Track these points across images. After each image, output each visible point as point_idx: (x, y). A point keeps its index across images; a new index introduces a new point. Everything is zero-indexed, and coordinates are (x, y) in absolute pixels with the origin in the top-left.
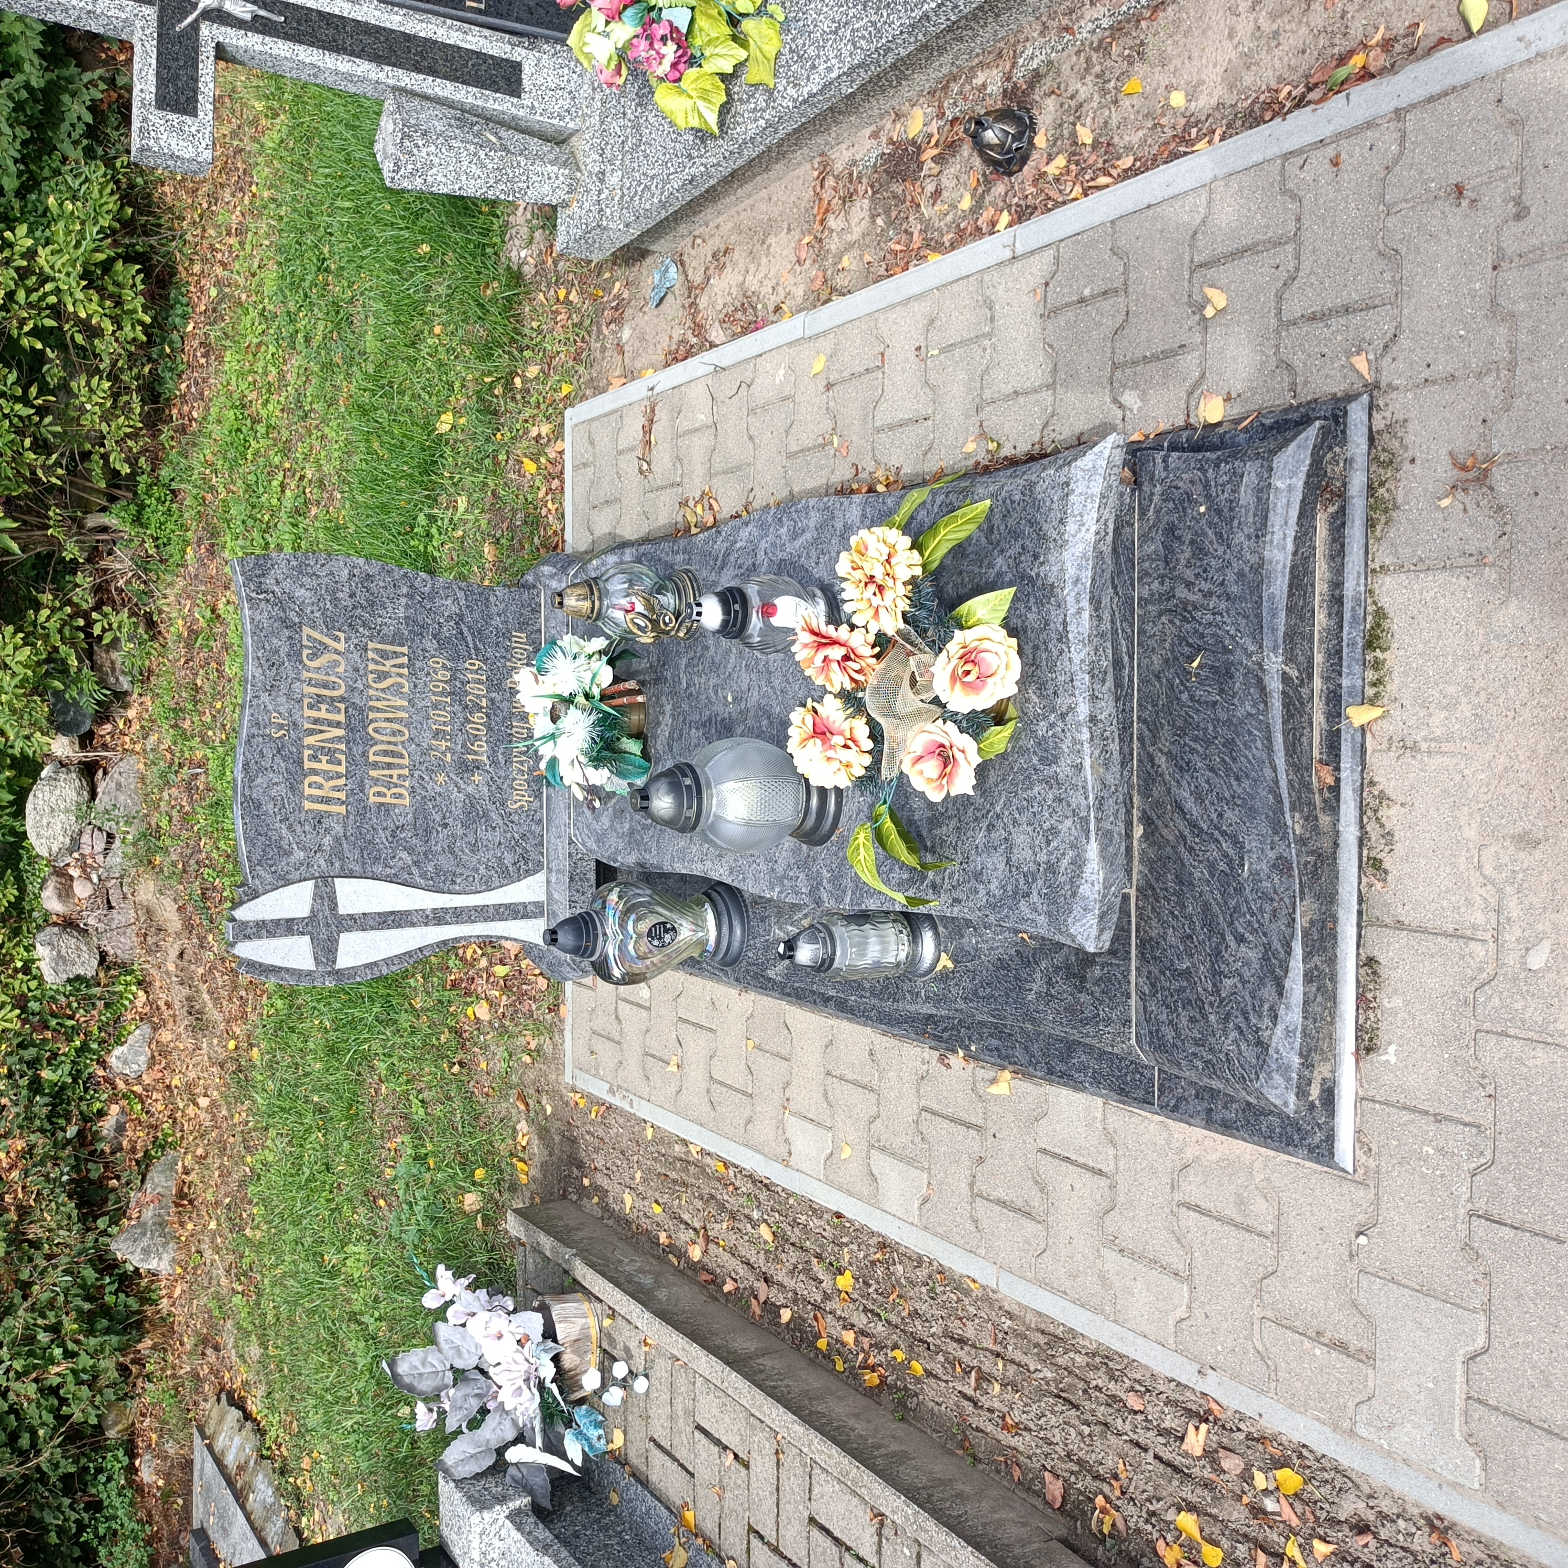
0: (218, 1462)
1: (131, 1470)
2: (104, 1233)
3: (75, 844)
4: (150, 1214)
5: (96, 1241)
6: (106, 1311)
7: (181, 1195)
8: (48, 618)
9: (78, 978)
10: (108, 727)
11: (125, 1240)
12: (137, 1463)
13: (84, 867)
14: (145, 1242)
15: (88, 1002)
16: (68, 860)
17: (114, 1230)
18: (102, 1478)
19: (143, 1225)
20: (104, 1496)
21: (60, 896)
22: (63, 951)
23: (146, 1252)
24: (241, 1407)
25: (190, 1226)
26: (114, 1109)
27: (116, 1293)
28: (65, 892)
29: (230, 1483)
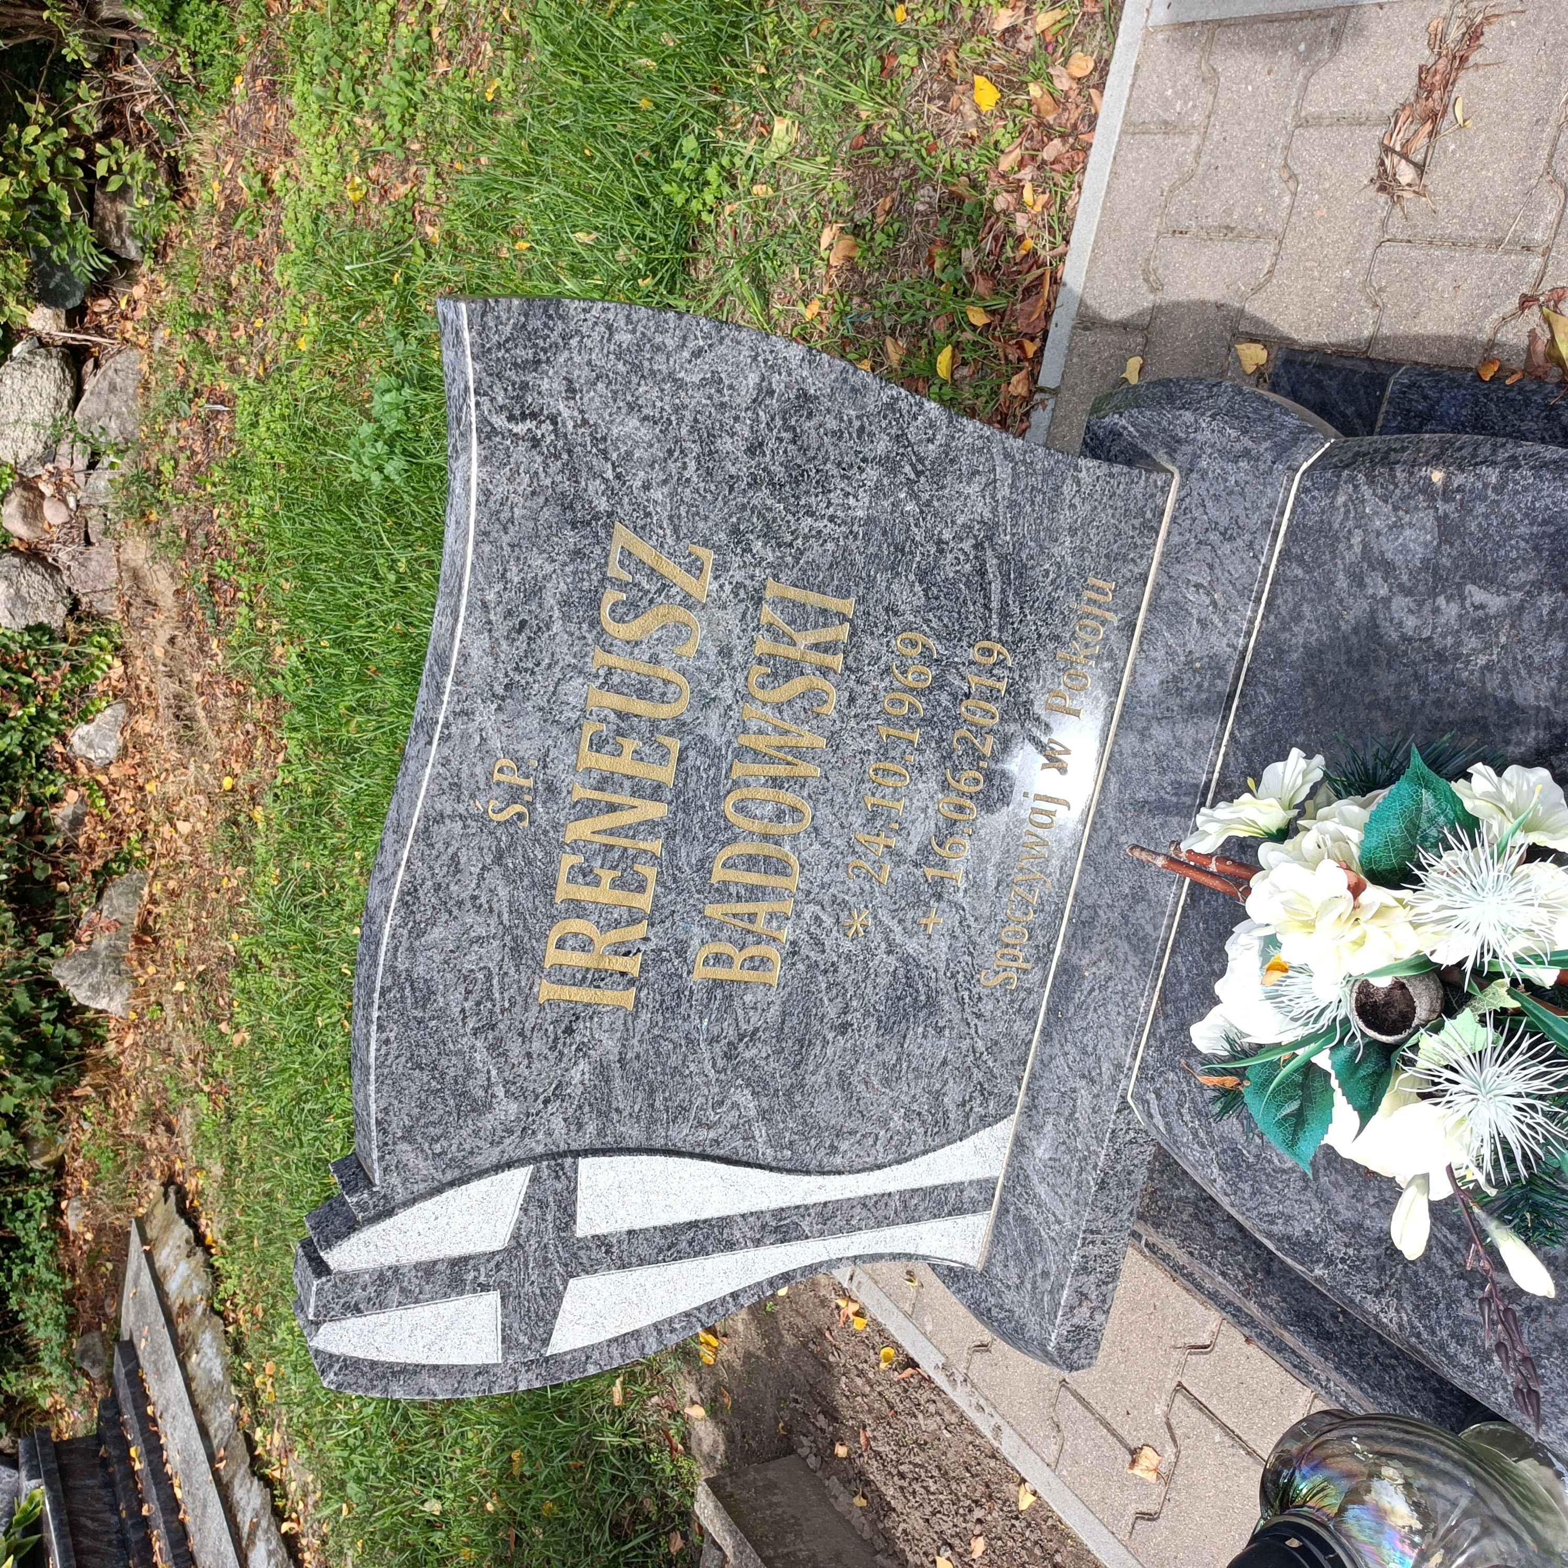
0: (158, 1281)
1: (56, 1211)
2: (47, 952)
3: (49, 455)
4: (104, 943)
5: (35, 960)
6: (38, 1042)
7: (145, 928)
8: (36, 141)
9: (40, 627)
10: (105, 304)
11: (71, 968)
12: (64, 1205)
13: (59, 487)
14: (95, 977)
15: (51, 659)
16: (39, 470)
17: (58, 950)
18: (21, 1215)
19: (96, 954)
20: (21, 1234)
21: (25, 516)
22: (24, 590)
23: (95, 989)
24: (193, 1224)
25: (151, 969)
26: (72, 796)
27: (54, 1023)
28: (32, 513)
29: (170, 1323)
